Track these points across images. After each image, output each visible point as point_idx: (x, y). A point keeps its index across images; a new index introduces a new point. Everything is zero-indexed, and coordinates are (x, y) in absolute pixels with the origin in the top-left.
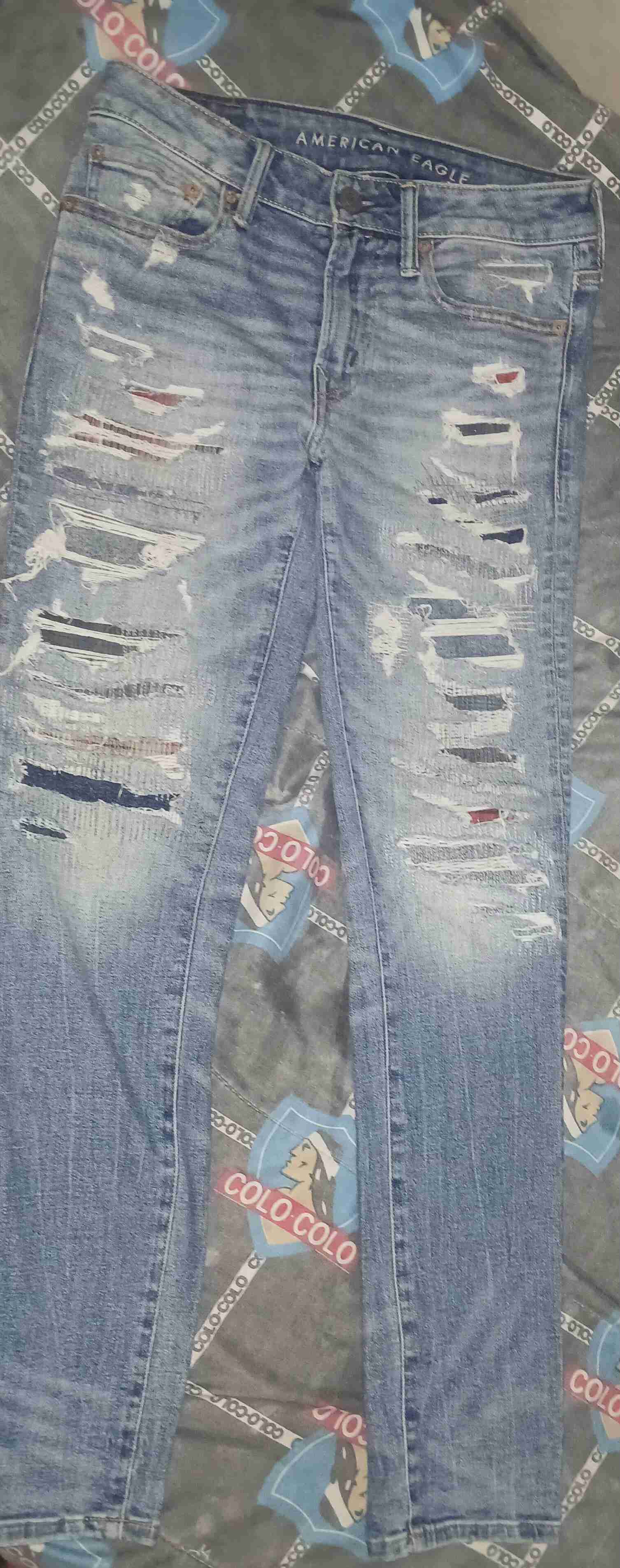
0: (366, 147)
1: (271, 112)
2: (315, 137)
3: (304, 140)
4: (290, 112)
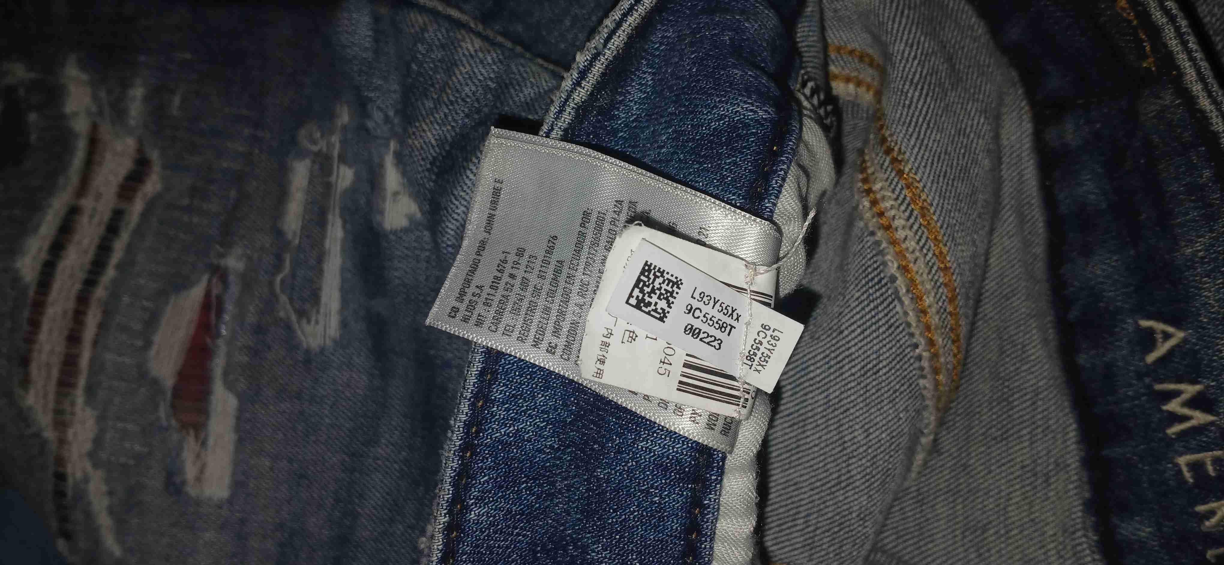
2: (1190, 390)
3: (1162, 349)
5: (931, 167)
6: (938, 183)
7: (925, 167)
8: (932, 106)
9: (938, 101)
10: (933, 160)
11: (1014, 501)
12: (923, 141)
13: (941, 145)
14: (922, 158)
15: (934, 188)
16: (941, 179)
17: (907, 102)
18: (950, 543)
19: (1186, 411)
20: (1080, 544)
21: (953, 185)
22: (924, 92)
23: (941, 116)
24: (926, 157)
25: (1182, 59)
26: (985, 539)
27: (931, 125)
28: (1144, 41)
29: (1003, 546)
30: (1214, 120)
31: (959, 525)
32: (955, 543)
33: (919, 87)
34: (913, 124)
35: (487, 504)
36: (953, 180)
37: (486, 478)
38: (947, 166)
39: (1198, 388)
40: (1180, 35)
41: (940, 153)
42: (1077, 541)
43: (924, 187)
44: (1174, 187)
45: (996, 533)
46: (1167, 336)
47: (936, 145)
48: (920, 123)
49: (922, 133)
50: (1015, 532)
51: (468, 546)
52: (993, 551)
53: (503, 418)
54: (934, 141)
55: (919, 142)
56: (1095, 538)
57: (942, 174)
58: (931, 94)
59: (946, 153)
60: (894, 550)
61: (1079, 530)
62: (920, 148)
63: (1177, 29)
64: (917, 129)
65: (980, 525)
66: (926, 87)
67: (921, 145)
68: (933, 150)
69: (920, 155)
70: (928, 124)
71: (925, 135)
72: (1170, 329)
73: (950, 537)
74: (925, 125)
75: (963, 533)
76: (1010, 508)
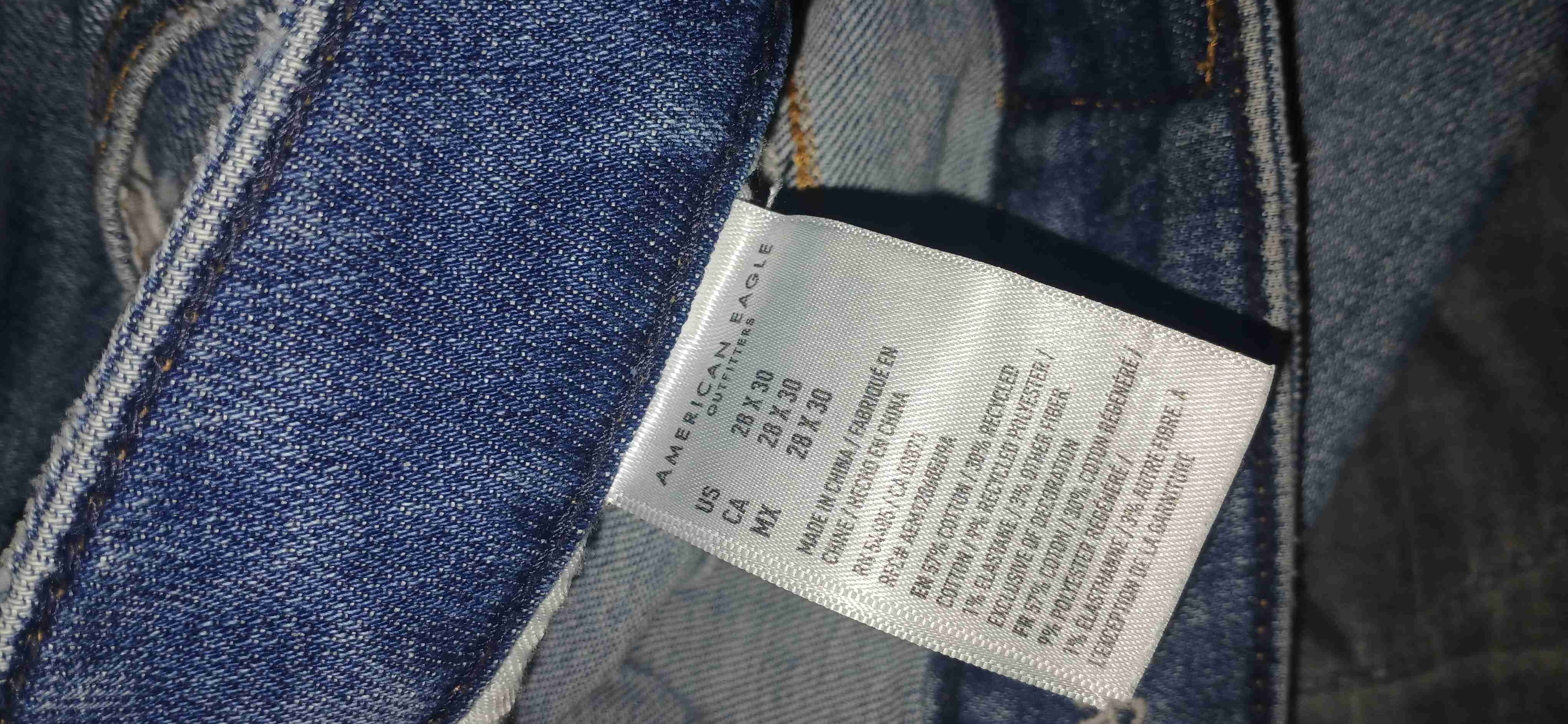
5: (841, 132)
6: (843, 158)
7: (832, 129)
8: (870, 45)
9: (883, 40)
10: (847, 123)
11: (840, 633)
12: (841, 90)
13: (866, 105)
14: (833, 115)
15: (835, 164)
16: (850, 155)
17: (838, 27)
18: (742, 673)
20: (912, 712)
21: (864, 168)
22: (866, 20)
23: (880, 64)
24: (837, 116)
25: (1255, 76)
26: (791, 678)
27: (861, 72)
28: (1210, 34)
29: (811, 692)
30: (1266, 175)
31: (760, 652)
32: (749, 674)
33: (862, 10)
34: (835, 62)
35: (134, 545)
36: (868, 161)
37: (145, 500)
38: (865, 139)
40: (1264, 40)
41: (861, 116)
42: (908, 707)
43: (821, 158)
44: (1179, 255)
45: (806, 673)
47: (858, 103)
48: (845, 64)
49: (844, 79)
50: (831, 676)
51: (77, 612)
52: (796, 697)
53: (205, 398)
54: (858, 96)
55: (834, 91)
56: (935, 708)
57: (854, 148)
58: (874, 26)
59: (869, 120)
60: (665, 670)
61: (915, 691)
62: (833, 100)
63: (1265, 29)
64: (839, 72)
65: (787, 657)
66: (872, 12)
67: (837, 96)
68: (851, 111)
69: (830, 111)
70: (857, 69)
71: (847, 83)
73: (744, 665)
74: (851, 69)
75: (763, 663)
76: (833, 643)
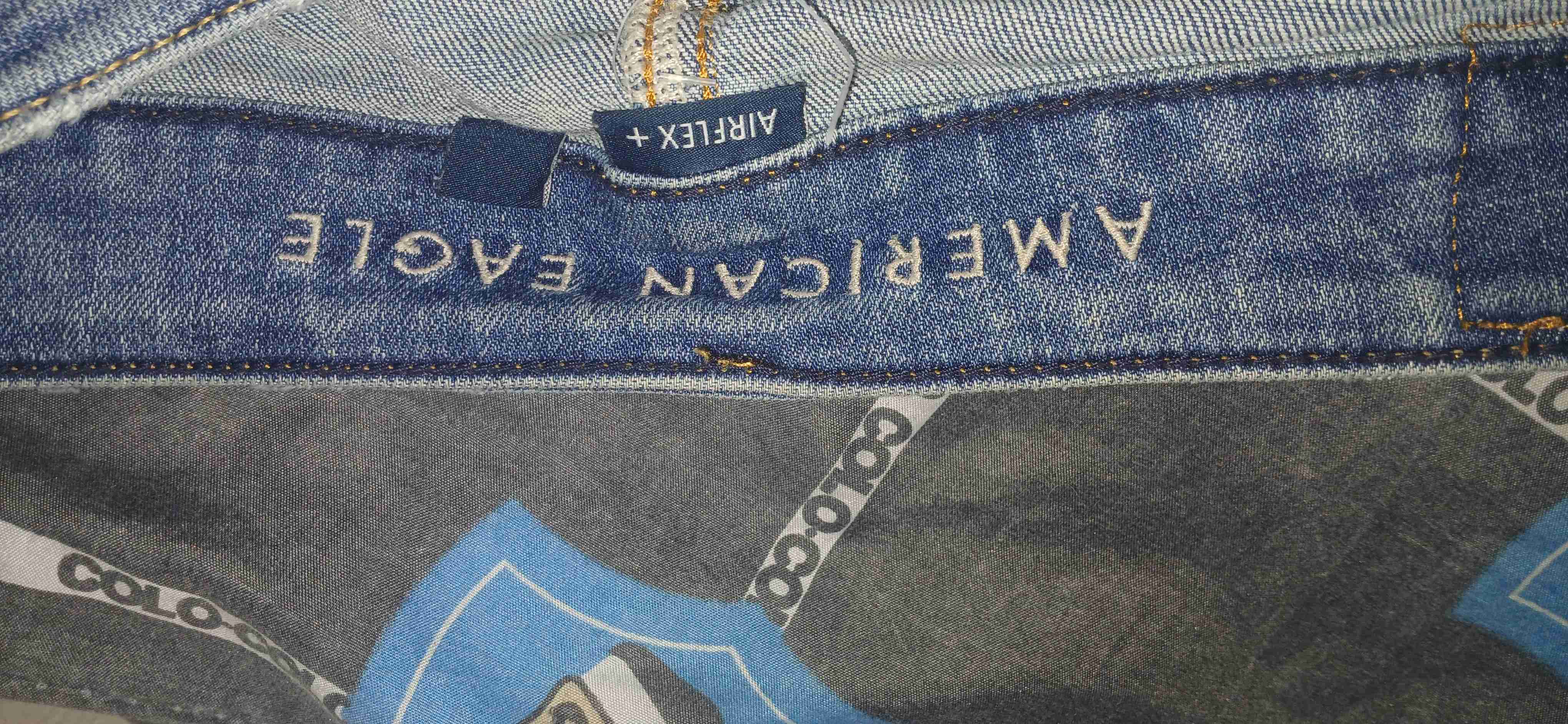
0: (795, 263)
1: (1314, 322)
2: (1059, 251)
3: (1112, 226)
4: (1210, 342)
19: (1033, 242)
39: (1063, 261)
46: (1129, 235)
72: (1137, 240)
